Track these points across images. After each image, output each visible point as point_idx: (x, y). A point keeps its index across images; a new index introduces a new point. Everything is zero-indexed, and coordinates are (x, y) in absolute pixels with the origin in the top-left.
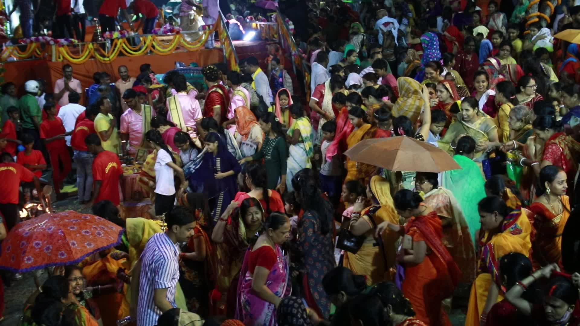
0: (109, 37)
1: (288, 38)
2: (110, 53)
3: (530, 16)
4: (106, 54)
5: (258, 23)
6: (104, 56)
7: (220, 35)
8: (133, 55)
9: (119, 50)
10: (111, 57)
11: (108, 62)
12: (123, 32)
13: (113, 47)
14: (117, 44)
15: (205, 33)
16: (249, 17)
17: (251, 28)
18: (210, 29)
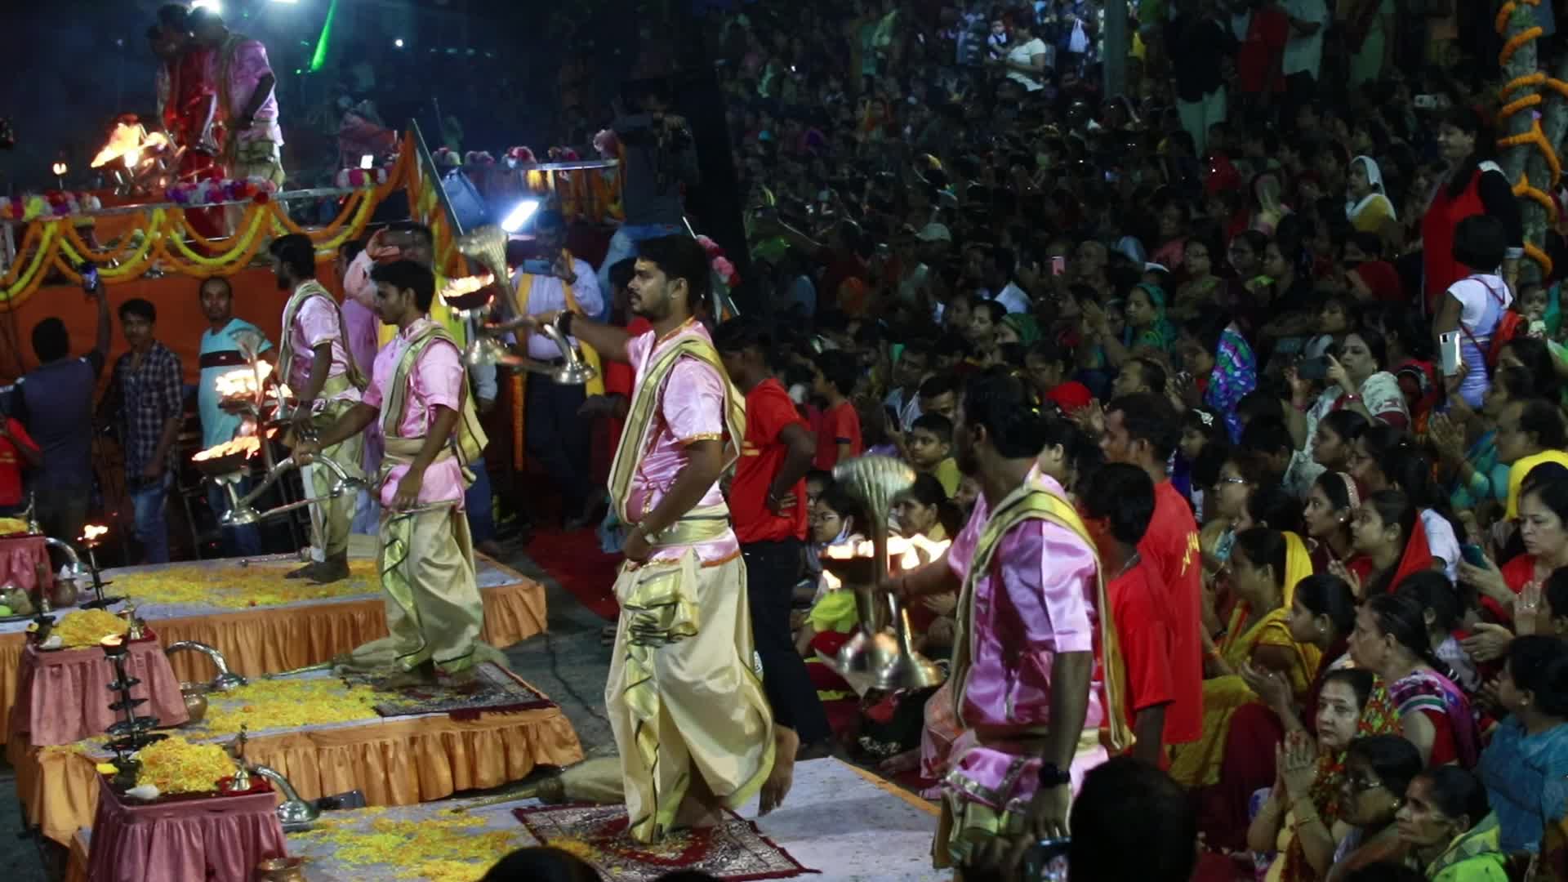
0: (9, 215)
2: (14, 272)
3: (1510, 85)
5: (550, 169)
7: (415, 202)
9: (49, 260)
10: (14, 290)
12: (60, 198)
13: (24, 251)
14: (36, 242)
15: (361, 200)
16: (515, 152)
17: (522, 189)
18: (379, 184)
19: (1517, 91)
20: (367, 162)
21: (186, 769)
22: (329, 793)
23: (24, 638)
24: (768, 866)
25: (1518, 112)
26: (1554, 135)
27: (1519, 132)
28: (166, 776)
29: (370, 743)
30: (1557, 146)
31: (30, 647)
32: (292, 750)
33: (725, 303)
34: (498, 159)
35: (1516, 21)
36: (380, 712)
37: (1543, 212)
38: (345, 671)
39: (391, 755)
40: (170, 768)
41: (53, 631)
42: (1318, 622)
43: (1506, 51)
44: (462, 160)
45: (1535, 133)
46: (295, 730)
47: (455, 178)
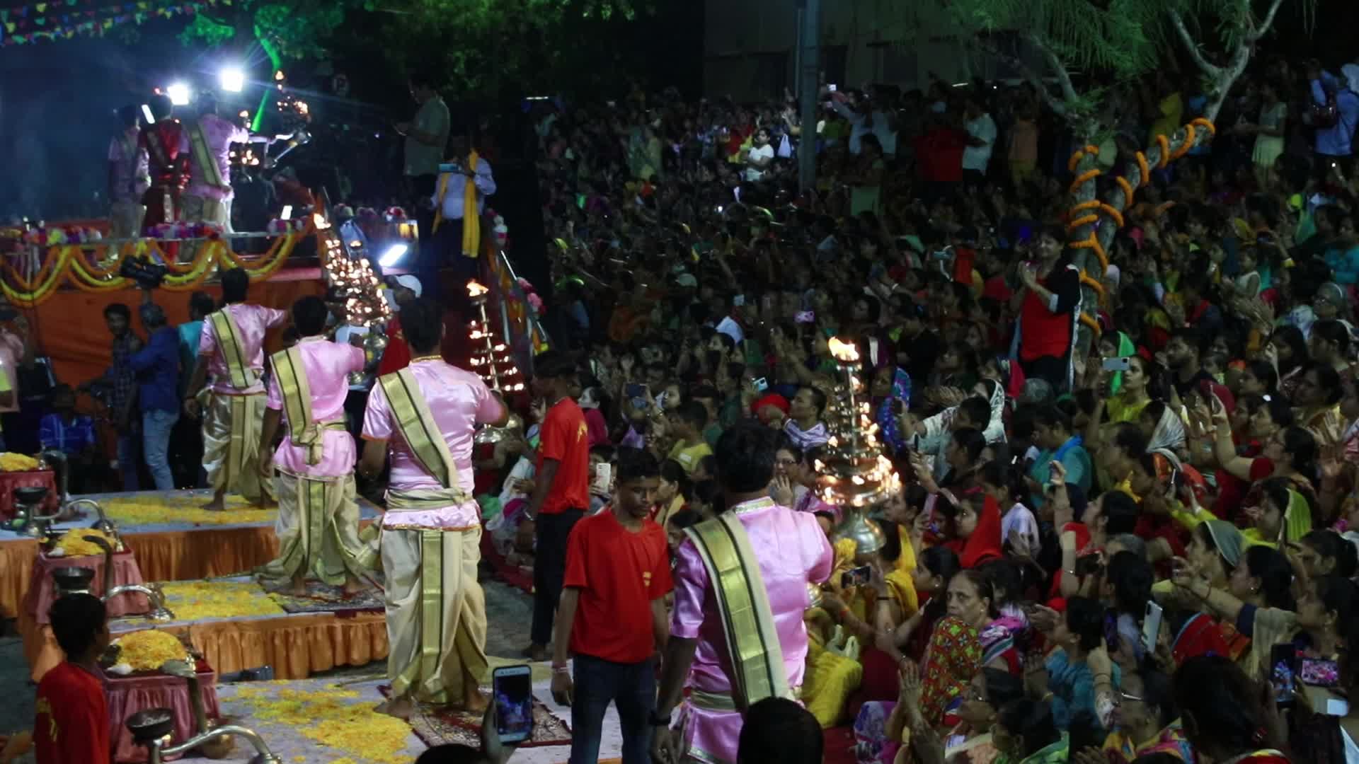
0: (37, 241)
1: (491, 257)
2: (38, 281)
3: (1077, 207)
4: (27, 284)
6: (22, 290)
8: (97, 289)
9: (63, 273)
10: (37, 294)
11: (30, 305)
12: (73, 230)
13: (46, 266)
14: (56, 260)
15: (284, 241)
16: (392, 210)
17: (396, 236)
18: (297, 231)
19: (1082, 212)
20: (287, 213)
21: (152, 653)
22: (247, 668)
23: (38, 547)
24: (554, 736)
25: (1082, 226)
26: (1105, 243)
27: (1081, 240)
28: (138, 657)
29: (277, 630)
30: (1106, 250)
31: (42, 554)
32: (223, 634)
33: (534, 325)
34: (380, 214)
35: (1083, 163)
36: (288, 611)
37: (1095, 294)
38: (261, 578)
39: (291, 639)
40: (141, 652)
41: (59, 543)
42: (934, 580)
43: (1075, 184)
44: (354, 212)
45: (1092, 241)
46: (226, 620)
47: (350, 227)
